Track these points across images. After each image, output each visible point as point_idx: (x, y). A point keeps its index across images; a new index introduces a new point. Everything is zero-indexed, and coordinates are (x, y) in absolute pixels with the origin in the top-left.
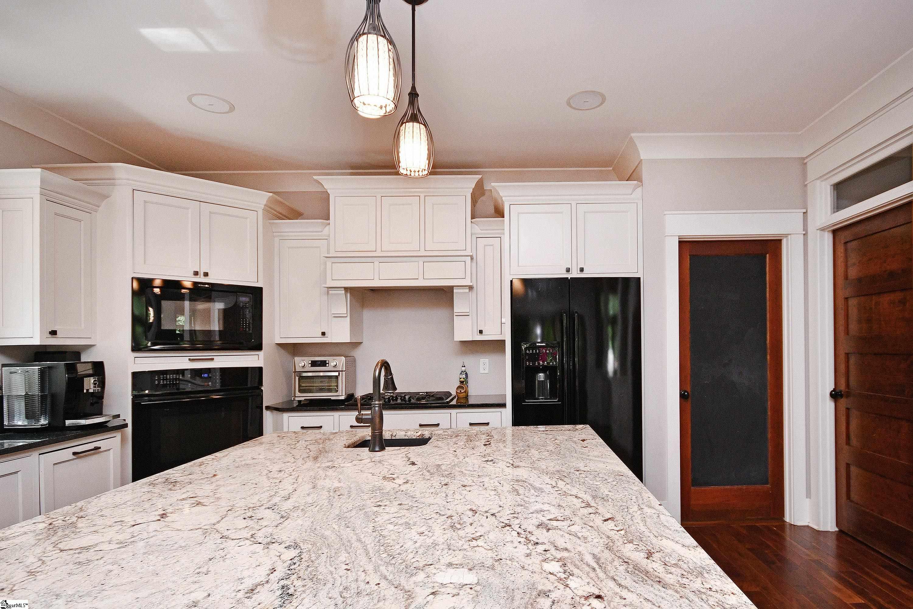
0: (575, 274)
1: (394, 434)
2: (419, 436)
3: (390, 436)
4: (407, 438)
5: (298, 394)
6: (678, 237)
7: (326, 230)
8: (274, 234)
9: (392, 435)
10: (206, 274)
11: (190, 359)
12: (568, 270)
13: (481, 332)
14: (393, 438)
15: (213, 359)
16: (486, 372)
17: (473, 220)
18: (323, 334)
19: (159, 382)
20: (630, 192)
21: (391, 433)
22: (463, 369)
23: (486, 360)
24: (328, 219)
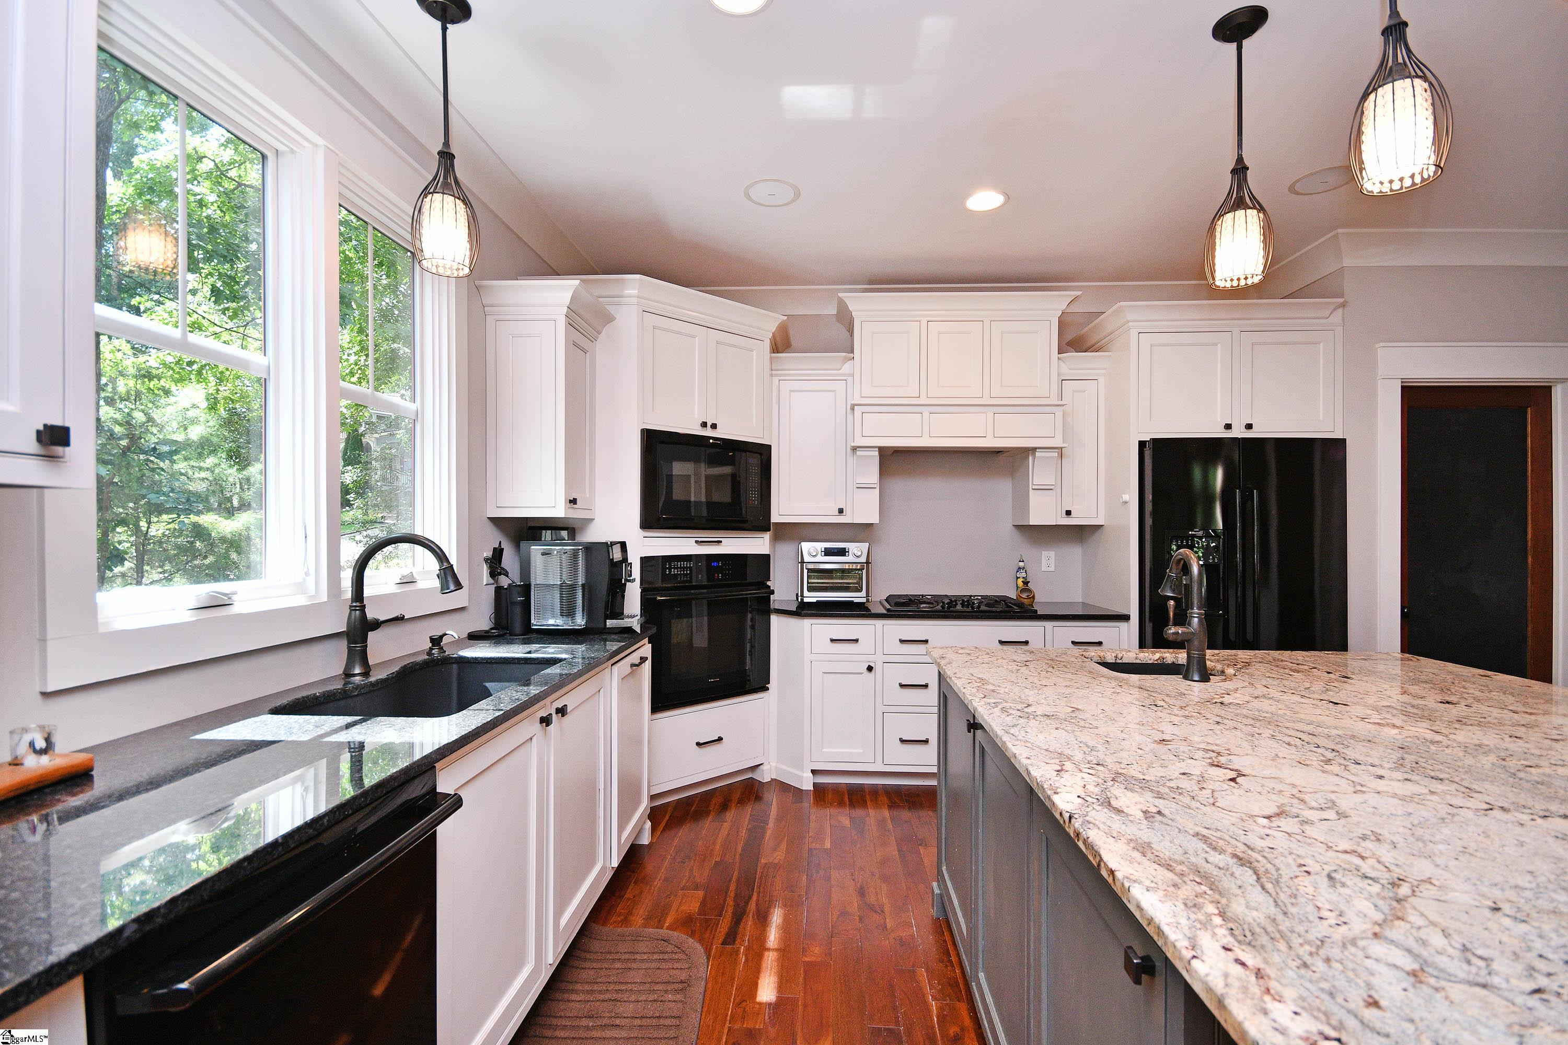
0: (1238, 432)
1: (1120, 656)
2: (1157, 660)
3: (1114, 658)
4: (1138, 661)
5: (806, 593)
6: (1400, 381)
7: (847, 368)
8: (773, 372)
9: (1116, 657)
10: (714, 426)
11: (696, 542)
12: (1228, 427)
13: (1068, 513)
14: (1119, 661)
15: (721, 542)
16: (1052, 569)
17: (1060, 356)
18: (841, 511)
19: (670, 571)
20: (1327, 313)
21: (1114, 655)
22: (1021, 564)
23: (1052, 554)
24: (852, 352)
